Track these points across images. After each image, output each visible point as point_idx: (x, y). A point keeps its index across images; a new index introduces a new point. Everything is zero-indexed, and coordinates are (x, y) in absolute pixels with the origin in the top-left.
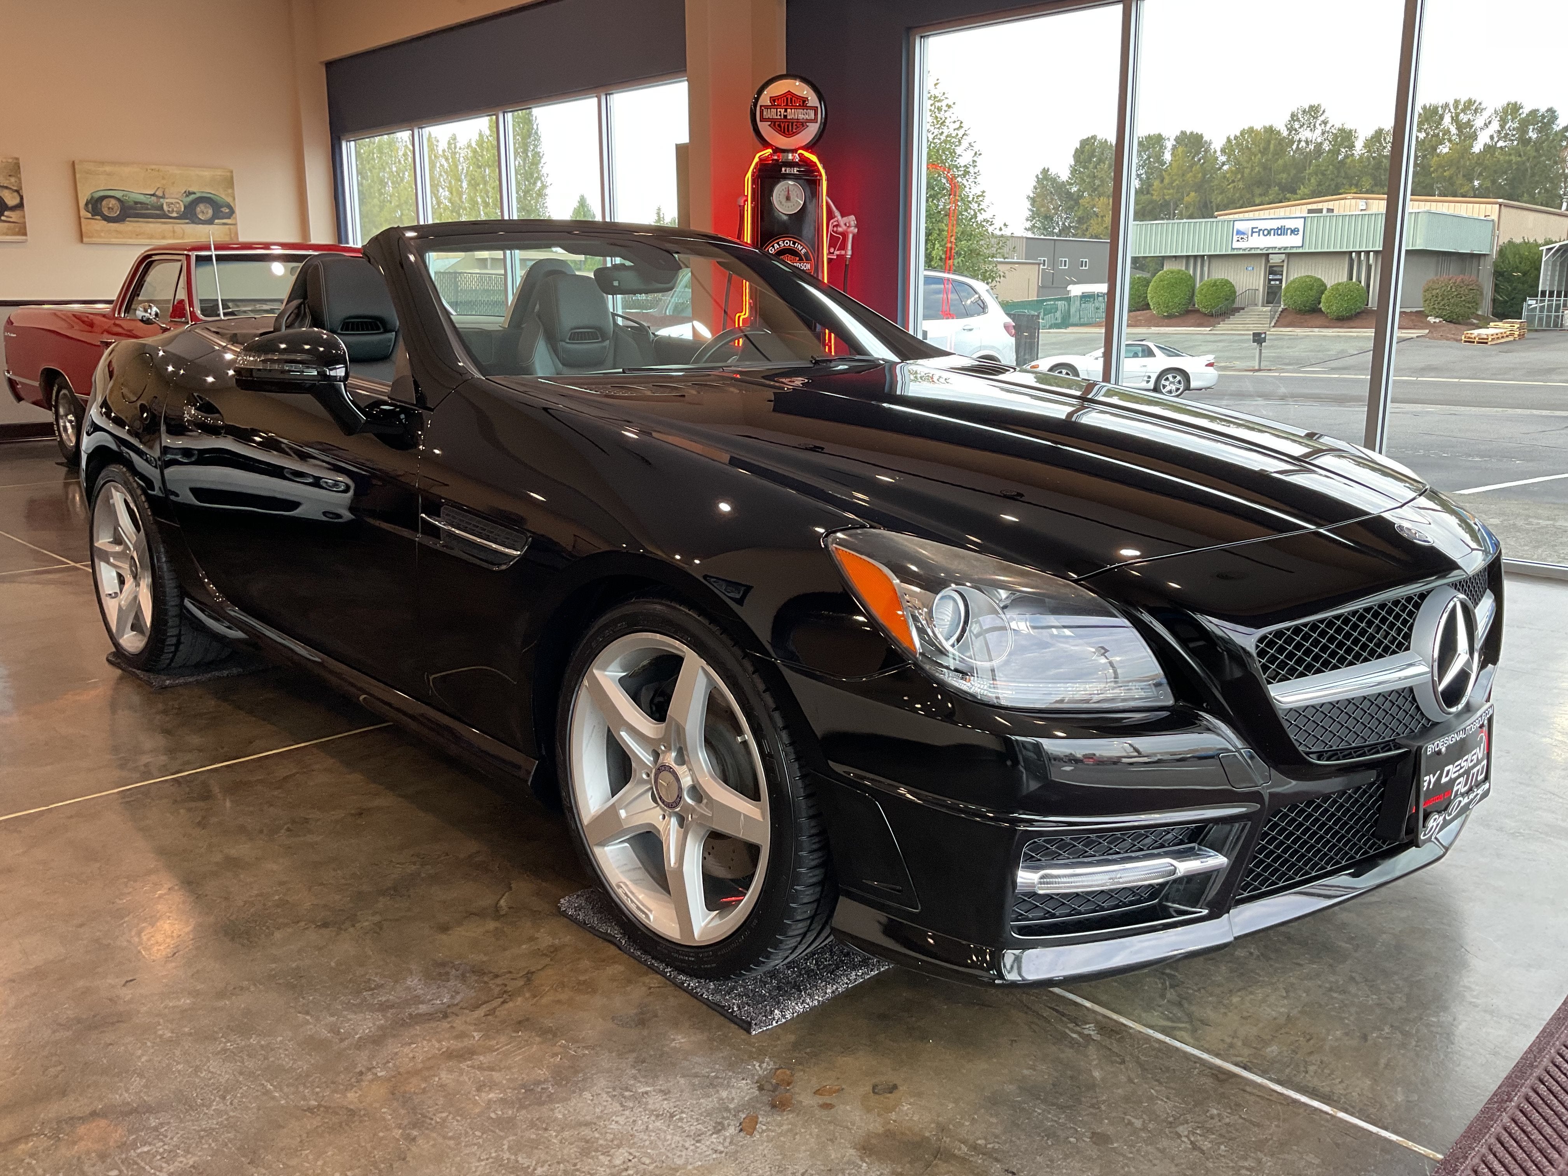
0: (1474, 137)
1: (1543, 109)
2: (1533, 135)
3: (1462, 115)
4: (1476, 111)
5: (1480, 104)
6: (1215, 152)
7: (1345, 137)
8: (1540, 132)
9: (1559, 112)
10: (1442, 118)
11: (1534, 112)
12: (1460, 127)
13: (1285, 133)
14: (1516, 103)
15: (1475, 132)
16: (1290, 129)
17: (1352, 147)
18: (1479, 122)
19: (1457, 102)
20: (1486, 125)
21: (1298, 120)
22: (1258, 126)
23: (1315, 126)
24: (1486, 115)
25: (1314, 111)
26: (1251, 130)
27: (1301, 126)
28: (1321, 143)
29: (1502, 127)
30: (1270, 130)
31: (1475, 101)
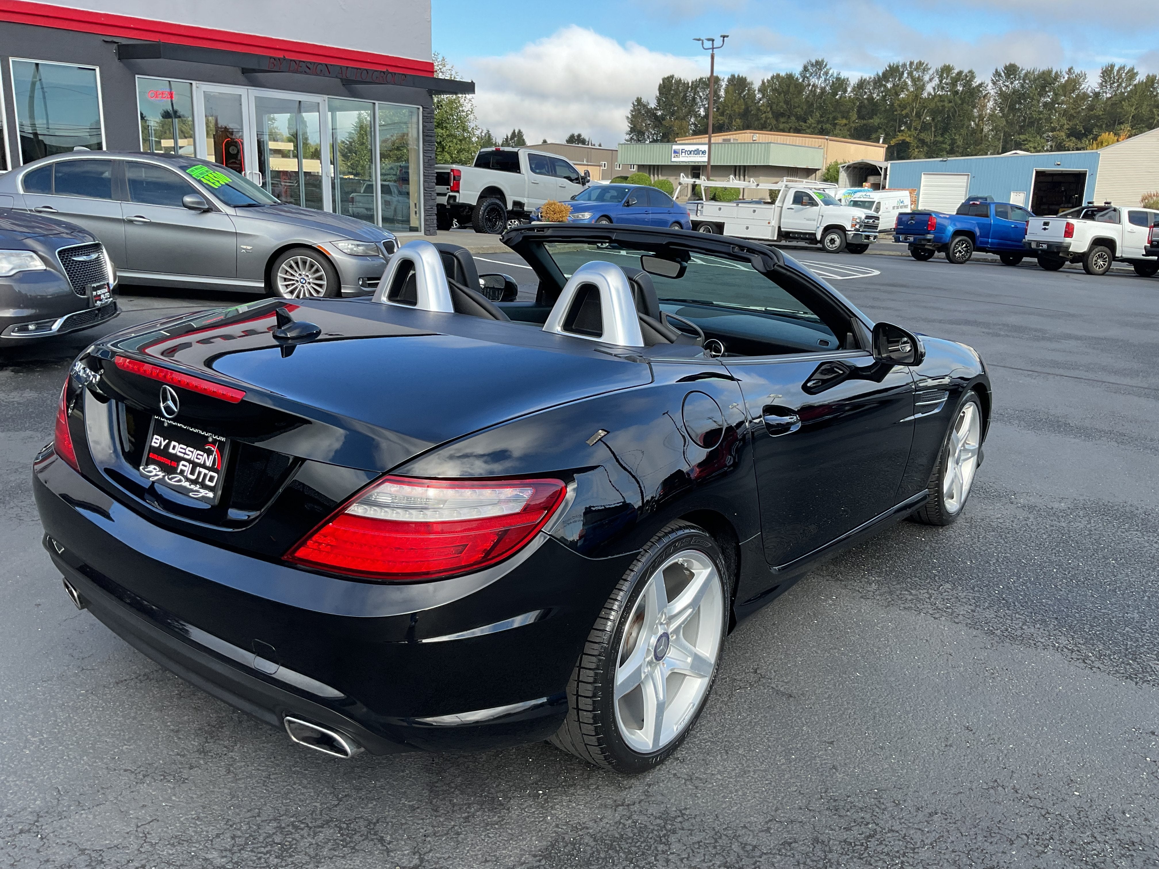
0: (923, 88)
1: (966, 71)
2: (960, 88)
3: (915, 73)
4: (924, 70)
5: (927, 65)
6: (755, 91)
7: (840, 84)
8: (964, 86)
9: (976, 74)
10: (902, 74)
11: (960, 73)
12: (914, 80)
13: (801, 80)
14: (949, 66)
15: (923, 84)
16: (804, 77)
17: (845, 91)
18: (927, 78)
19: (911, 63)
20: (931, 80)
21: (808, 70)
22: (783, 74)
23: (820, 75)
24: (931, 72)
25: (819, 65)
26: (778, 75)
27: (811, 75)
28: (825, 88)
29: (941, 81)
30: (790, 77)
31: (923, 64)
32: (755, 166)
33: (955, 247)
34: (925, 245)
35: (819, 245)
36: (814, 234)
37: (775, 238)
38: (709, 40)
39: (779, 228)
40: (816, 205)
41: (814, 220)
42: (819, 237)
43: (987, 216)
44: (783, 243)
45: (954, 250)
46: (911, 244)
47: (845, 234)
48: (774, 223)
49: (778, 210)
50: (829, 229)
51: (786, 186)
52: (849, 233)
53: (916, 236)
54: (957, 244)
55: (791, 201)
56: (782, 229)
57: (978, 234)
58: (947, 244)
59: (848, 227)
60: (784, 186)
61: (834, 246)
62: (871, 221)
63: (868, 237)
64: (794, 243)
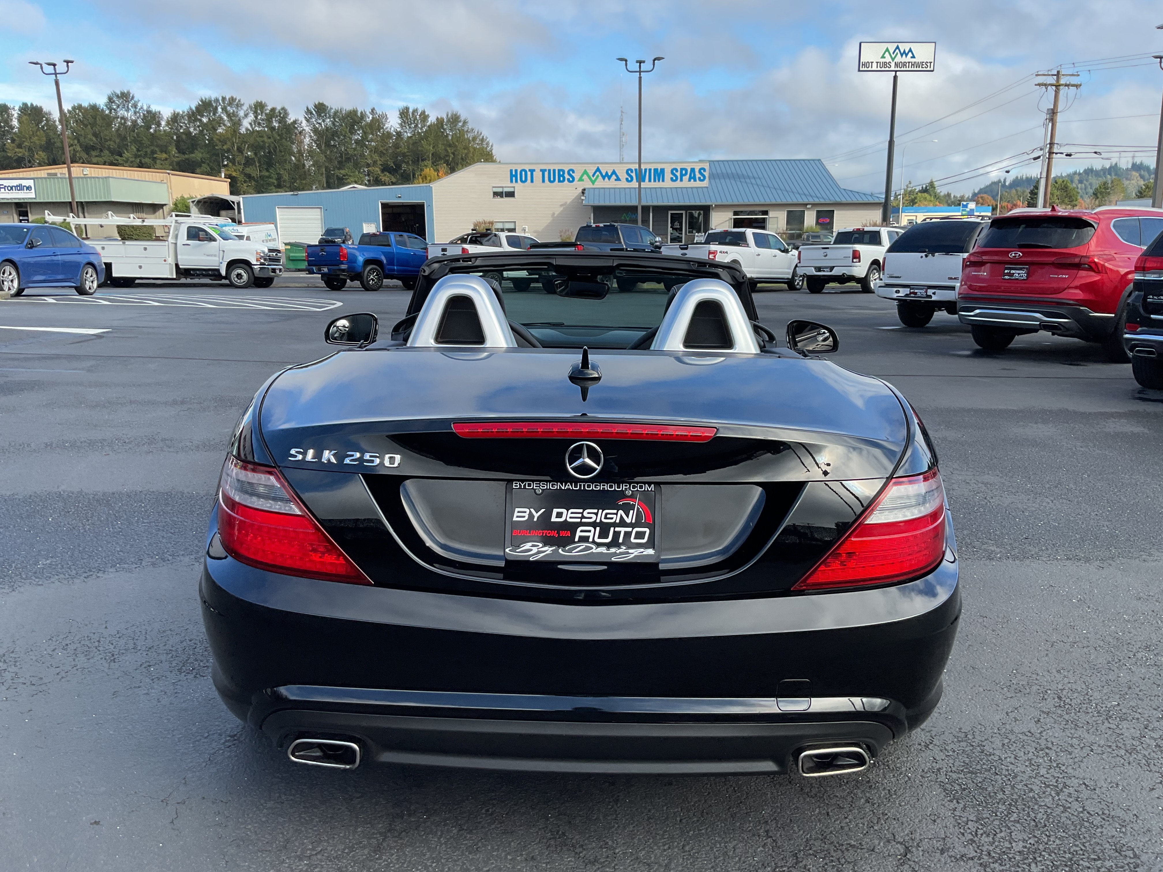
0: (237, 124)
1: (279, 108)
2: (276, 124)
3: (229, 108)
4: (237, 106)
5: (239, 101)
6: (55, 122)
7: (152, 117)
8: (280, 123)
9: (289, 111)
10: (216, 109)
11: (273, 110)
12: (229, 115)
13: (107, 112)
14: (261, 102)
15: (240, 120)
16: (110, 109)
17: (159, 124)
18: (241, 113)
19: (224, 99)
20: (246, 115)
21: (114, 102)
22: (85, 104)
23: (128, 107)
24: (245, 108)
25: (125, 97)
26: (80, 107)
27: (118, 106)
28: (136, 121)
29: (256, 117)
30: (94, 108)
31: (236, 99)
32: (95, 202)
33: (368, 275)
34: (339, 275)
35: (227, 282)
36: (218, 270)
37: (175, 277)
38: (49, 64)
39: (177, 265)
40: (214, 240)
41: (215, 256)
42: (223, 273)
43: (389, 246)
44: (183, 281)
45: (367, 278)
46: (323, 275)
47: (252, 269)
48: (171, 260)
49: (172, 247)
50: (232, 264)
51: (176, 222)
52: (255, 267)
53: (330, 267)
54: (369, 272)
55: (186, 238)
56: (181, 267)
57: (385, 262)
58: (361, 273)
59: (253, 262)
60: (174, 222)
61: (242, 281)
62: (274, 254)
63: (274, 270)
64: (196, 281)
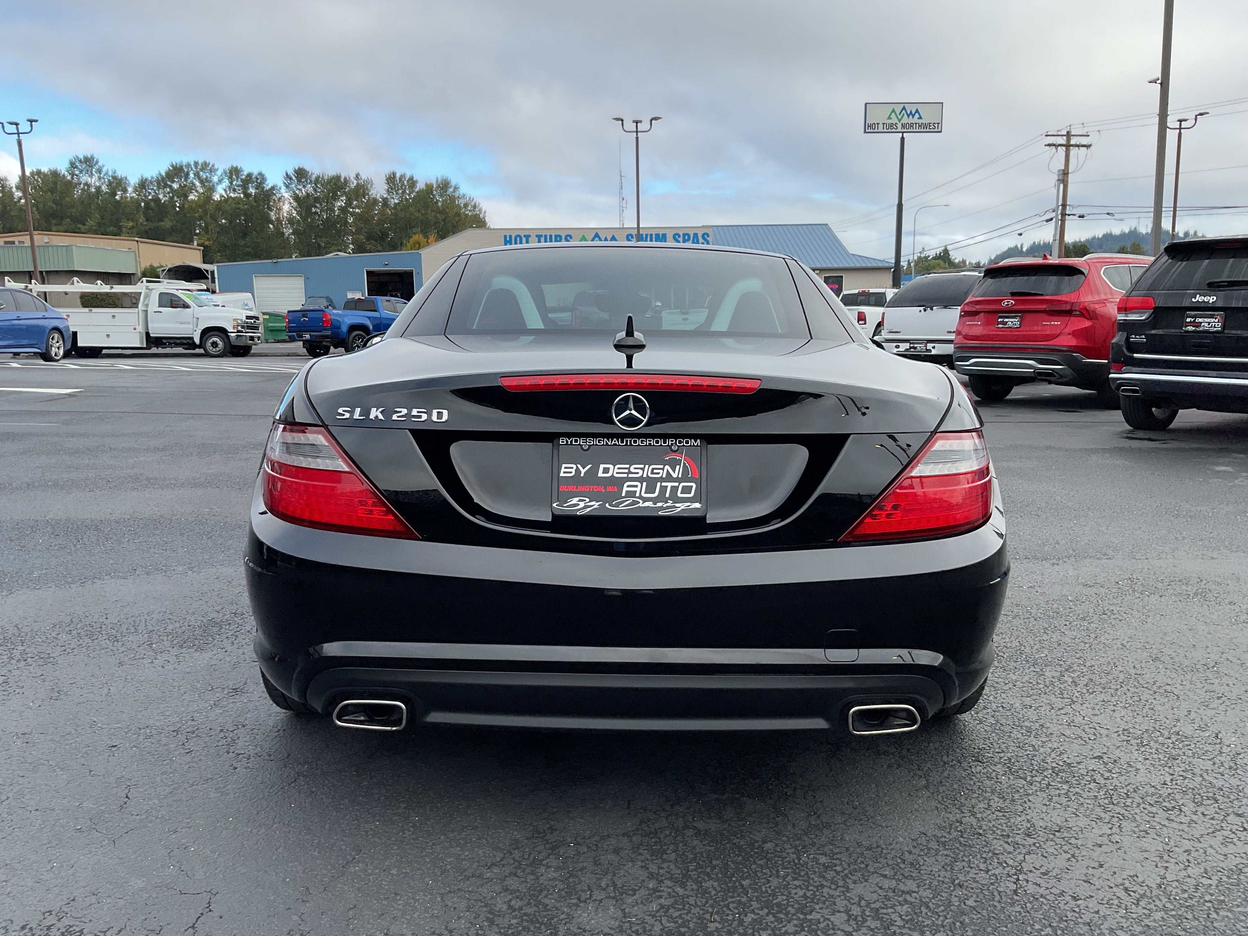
0: (211, 190)
1: (255, 173)
2: (252, 191)
3: (201, 173)
4: (211, 171)
5: (213, 166)
6: (11, 188)
7: (118, 183)
8: (257, 189)
9: (267, 176)
10: (187, 174)
11: (249, 175)
12: (202, 182)
13: (69, 178)
14: (237, 167)
15: (213, 186)
16: (73, 175)
17: (125, 191)
18: (215, 179)
19: (196, 164)
20: (220, 181)
21: (76, 167)
22: (45, 169)
23: (91, 172)
24: (219, 173)
25: (89, 162)
26: (39, 172)
27: (81, 172)
28: (100, 187)
29: (231, 183)
30: (55, 174)
31: (209, 164)
32: (57, 271)
33: (353, 342)
34: (322, 342)
35: (201, 351)
36: (192, 338)
37: (145, 346)
38: (11, 123)
39: (148, 334)
40: (188, 307)
41: (189, 323)
42: (197, 341)
43: (375, 311)
44: (154, 350)
45: (352, 345)
46: (305, 342)
47: (228, 337)
48: (141, 328)
49: (141, 315)
50: (207, 332)
51: (147, 288)
52: (232, 335)
53: (312, 333)
54: (354, 338)
55: (157, 305)
56: (151, 335)
57: (371, 327)
58: (344, 339)
59: (230, 329)
60: (144, 288)
61: (218, 349)
62: (252, 321)
63: (252, 338)
64: (168, 350)
